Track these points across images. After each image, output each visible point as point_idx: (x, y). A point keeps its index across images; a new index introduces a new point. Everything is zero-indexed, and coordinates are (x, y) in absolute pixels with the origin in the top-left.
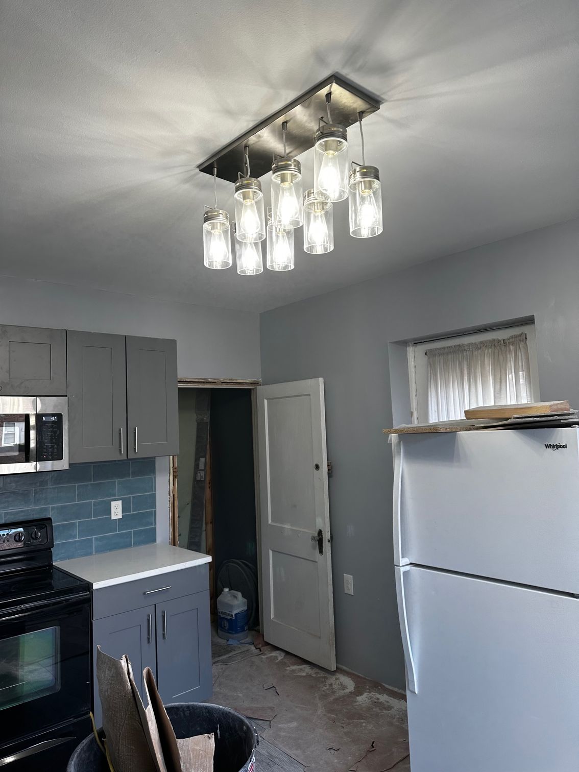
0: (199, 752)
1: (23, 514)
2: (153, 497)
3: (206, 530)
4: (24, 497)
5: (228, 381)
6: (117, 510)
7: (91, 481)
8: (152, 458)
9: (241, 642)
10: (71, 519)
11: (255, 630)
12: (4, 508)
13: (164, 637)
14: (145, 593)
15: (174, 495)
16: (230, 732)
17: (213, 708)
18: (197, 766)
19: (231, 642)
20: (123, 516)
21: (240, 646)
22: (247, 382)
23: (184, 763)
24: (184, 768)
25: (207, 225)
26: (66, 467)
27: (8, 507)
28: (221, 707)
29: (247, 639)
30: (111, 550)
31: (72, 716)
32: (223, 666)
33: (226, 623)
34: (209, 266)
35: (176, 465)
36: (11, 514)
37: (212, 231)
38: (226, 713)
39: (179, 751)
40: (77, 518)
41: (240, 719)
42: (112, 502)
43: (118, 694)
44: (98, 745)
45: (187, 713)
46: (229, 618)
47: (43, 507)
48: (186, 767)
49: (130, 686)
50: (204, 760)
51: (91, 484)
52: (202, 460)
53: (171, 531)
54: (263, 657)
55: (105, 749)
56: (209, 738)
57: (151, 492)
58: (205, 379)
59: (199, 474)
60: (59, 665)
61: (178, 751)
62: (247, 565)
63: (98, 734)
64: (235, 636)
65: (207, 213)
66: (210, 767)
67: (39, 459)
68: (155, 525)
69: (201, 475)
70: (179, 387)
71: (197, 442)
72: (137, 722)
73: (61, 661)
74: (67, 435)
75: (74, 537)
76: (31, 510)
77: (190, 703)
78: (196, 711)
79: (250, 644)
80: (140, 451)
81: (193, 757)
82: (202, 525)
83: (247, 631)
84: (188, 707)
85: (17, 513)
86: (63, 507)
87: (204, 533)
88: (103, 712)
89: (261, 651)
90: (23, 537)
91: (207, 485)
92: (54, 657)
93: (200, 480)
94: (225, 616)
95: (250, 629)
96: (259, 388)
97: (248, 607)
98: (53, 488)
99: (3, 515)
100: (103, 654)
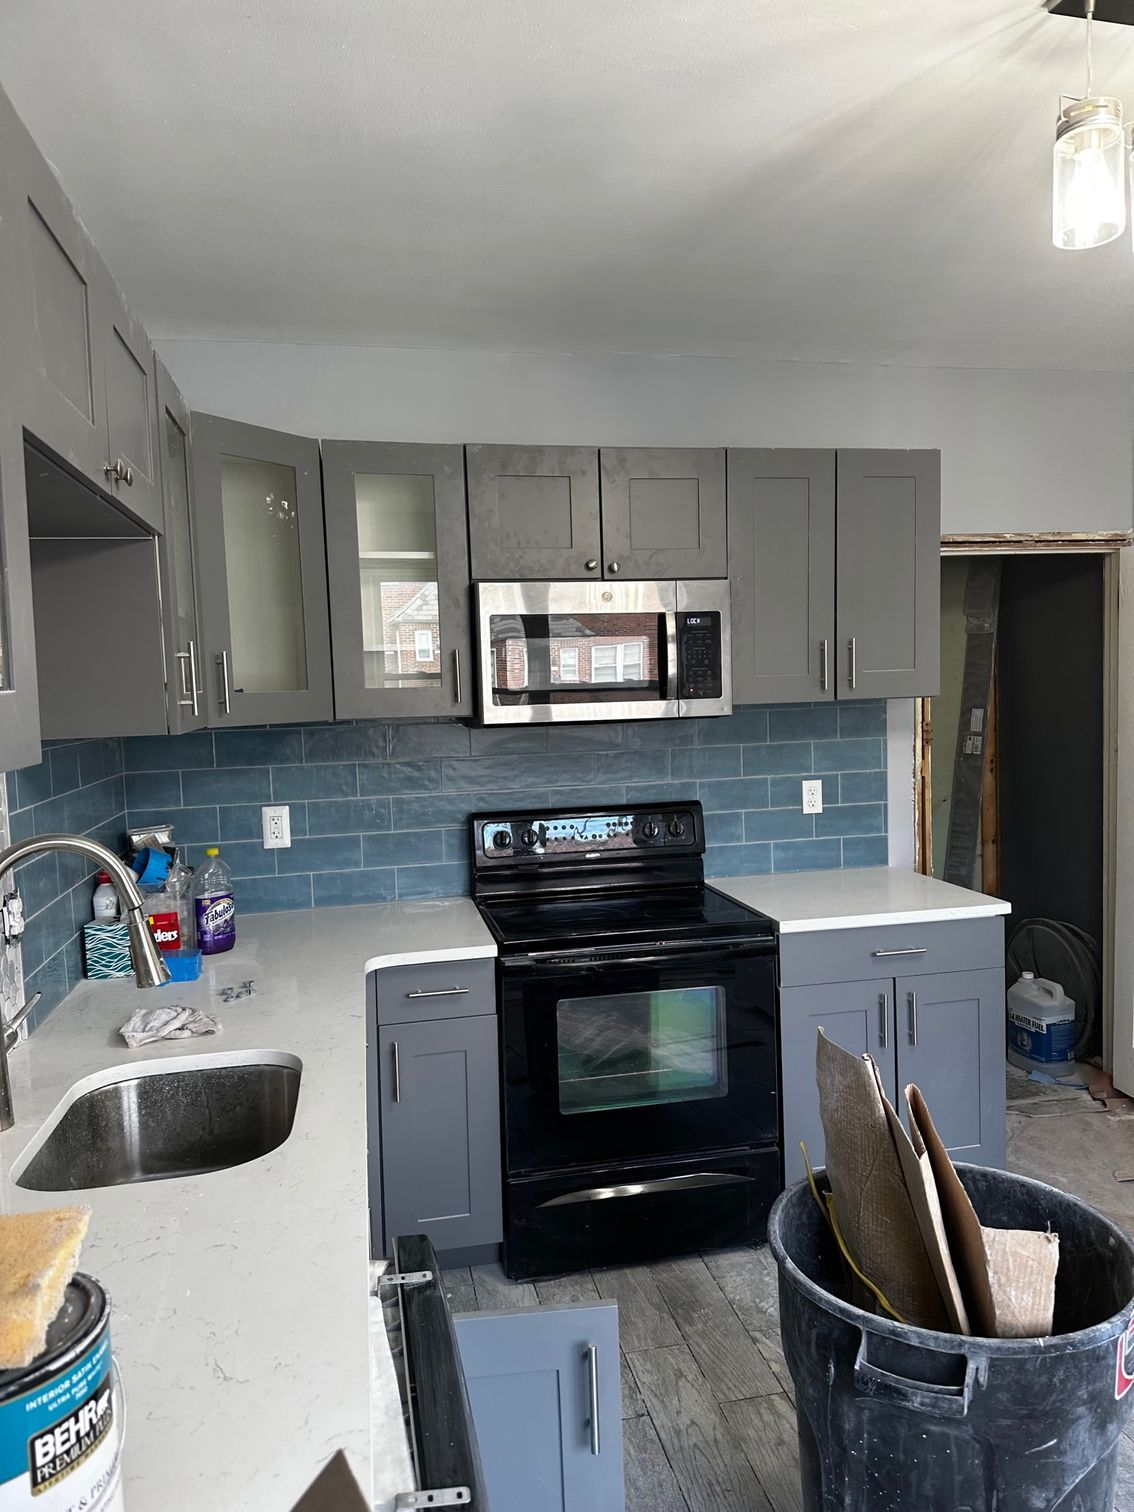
0: (1027, 1261)
1: (655, 791)
2: (882, 778)
3: (982, 856)
4: (656, 762)
5: (1051, 539)
6: (812, 796)
7: (765, 740)
8: (880, 700)
9: (1062, 1082)
10: (731, 807)
11: (1090, 1064)
12: (624, 778)
13: (912, 1042)
14: (874, 955)
15: (923, 778)
16: (1077, 1241)
17: (1037, 1189)
18: (1021, 1285)
19: (1035, 1076)
20: (823, 808)
21: (1056, 1087)
22: (1097, 538)
23: (995, 1273)
24: (995, 1282)
25: (1065, 145)
26: (728, 711)
27: (631, 777)
28: (1055, 1190)
29: (1072, 1077)
30: (802, 868)
31: (749, 1142)
32: (1023, 1119)
33: (1026, 1038)
34: (1065, 244)
35: (929, 719)
36: (636, 789)
37: (1077, 157)
38: (1068, 1205)
39: (986, 1249)
40: (743, 806)
41: (1101, 1221)
42: (804, 782)
43: (859, 1120)
44: (814, 1199)
45: (982, 1185)
46: (1033, 1030)
47: (685, 781)
48: (999, 1279)
49: (883, 1112)
50: (1037, 1279)
51: (768, 747)
52: (978, 713)
53: (918, 846)
54: (1112, 1118)
55: (827, 1210)
56: (1049, 1241)
57: (877, 767)
58: (997, 536)
59: (969, 742)
60: (724, 1053)
61: (984, 1248)
62: (1075, 933)
63: (815, 1182)
64: (1045, 1066)
65: (1066, 113)
66: (1048, 1293)
67: (682, 694)
68: (886, 832)
69: (973, 745)
70: (942, 554)
71: (967, 675)
72: (896, 1177)
73: (729, 1048)
74: (729, 651)
75: (738, 839)
76: (666, 785)
77: (988, 1169)
78: (1000, 1185)
79: (1080, 1088)
80: (860, 688)
81: (1014, 1266)
82: (975, 845)
83: (1073, 1062)
84: (984, 1175)
85: (645, 789)
86: (718, 784)
87: (979, 861)
88: (827, 1145)
89: (1105, 1105)
90: (656, 830)
91: (987, 766)
92: (715, 1039)
93: (972, 755)
94: (1027, 1027)
95: (1079, 1059)
96: (1123, 550)
97: (1076, 1016)
98: (704, 750)
99: (624, 791)
100: (832, 1045)
